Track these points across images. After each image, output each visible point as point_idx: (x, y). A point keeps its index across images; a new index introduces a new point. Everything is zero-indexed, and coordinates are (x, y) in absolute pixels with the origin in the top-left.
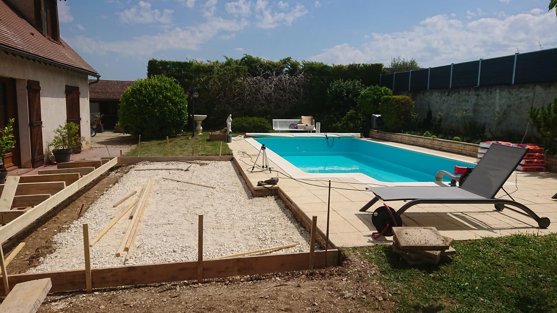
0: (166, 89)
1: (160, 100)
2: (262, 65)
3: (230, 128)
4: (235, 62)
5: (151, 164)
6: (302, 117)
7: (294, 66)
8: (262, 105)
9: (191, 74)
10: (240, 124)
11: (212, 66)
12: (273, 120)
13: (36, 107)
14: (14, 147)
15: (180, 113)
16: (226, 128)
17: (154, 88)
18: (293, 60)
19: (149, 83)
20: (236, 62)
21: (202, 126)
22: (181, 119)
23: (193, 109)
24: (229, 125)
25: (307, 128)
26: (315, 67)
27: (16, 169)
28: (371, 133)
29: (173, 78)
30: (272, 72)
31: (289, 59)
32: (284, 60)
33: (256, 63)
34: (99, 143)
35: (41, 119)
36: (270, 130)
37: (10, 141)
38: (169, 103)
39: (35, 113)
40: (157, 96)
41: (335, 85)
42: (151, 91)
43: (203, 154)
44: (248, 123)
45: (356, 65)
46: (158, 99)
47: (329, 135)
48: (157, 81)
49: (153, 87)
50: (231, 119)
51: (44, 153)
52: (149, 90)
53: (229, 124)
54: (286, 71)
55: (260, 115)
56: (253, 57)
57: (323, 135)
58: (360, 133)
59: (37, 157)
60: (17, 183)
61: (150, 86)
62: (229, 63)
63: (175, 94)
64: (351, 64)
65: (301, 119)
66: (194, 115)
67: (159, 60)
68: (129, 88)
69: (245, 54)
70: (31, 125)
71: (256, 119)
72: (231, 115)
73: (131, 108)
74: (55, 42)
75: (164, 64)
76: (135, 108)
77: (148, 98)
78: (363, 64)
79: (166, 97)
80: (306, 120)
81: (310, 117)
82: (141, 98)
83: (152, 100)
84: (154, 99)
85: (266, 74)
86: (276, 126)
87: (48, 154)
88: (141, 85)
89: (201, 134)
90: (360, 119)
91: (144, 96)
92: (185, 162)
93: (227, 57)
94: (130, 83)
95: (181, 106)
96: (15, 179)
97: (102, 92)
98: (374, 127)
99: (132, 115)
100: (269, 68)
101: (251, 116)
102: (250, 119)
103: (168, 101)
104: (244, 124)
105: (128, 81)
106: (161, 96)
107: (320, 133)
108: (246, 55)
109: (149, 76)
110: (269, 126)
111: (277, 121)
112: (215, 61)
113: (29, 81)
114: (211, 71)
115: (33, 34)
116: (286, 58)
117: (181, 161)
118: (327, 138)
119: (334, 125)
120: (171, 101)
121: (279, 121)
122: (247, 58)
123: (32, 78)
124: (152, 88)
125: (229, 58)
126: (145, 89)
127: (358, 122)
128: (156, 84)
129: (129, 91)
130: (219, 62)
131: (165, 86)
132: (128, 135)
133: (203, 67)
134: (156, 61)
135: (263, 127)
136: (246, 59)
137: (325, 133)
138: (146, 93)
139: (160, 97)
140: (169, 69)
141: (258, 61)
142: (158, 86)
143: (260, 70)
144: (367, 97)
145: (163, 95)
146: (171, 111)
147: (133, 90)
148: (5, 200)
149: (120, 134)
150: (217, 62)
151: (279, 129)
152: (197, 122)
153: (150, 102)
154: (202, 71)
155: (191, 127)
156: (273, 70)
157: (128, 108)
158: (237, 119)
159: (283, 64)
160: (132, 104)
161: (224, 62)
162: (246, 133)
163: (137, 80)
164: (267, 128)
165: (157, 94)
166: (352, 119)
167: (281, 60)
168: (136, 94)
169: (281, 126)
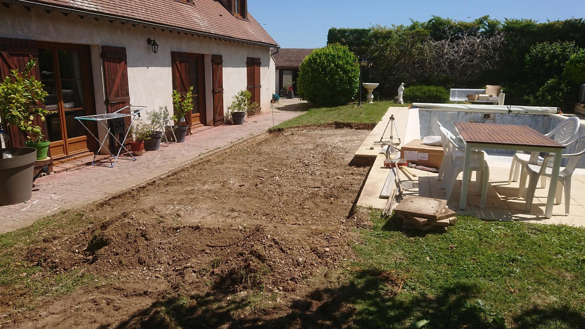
1: (331, 68)
2: (451, 27)
3: (402, 97)
7: (493, 26)
10: (413, 93)
12: (451, 89)
13: (218, 76)
16: (397, 97)
17: (328, 56)
18: (492, 18)
25: (491, 99)
27: (202, 126)
30: (463, 34)
31: (486, 18)
33: (445, 24)
35: (222, 87)
39: (218, 82)
47: (513, 108)
50: (403, 88)
51: (224, 115)
52: (323, 59)
53: (401, 93)
54: (482, 32)
56: (442, 19)
57: (506, 108)
58: (557, 108)
59: (218, 117)
61: (325, 55)
63: (347, 63)
64: (569, 19)
65: (486, 88)
66: (366, 83)
67: (338, 28)
69: (433, 16)
70: (213, 91)
71: (433, 88)
72: (403, 84)
74: (243, 18)
75: (343, 32)
77: (321, 66)
79: (337, 66)
80: (491, 90)
81: (497, 87)
82: (315, 66)
83: (324, 69)
84: (326, 67)
85: (455, 37)
86: (454, 96)
87: (228, 116)
88: (317, 54)
89: (372, 102)
91: (318, 65)
93: (413, 20)
95: (352, 75)
100: (460, 30)
101: (428, 85)
102: (426, 88)
103: (339, 70)
104: (418, 94)
107: (504, 105)
110: (445, 96)
111: (455, 91)
112: (400, 25)
113: (213, 55)
116: (483, 16)
118: (509, 111)
120: (343, 69)
121: (458, 91)
122: (435, 19)
123: (216, 52)
129: (307, 60)
130: (404, 26)
131: (338, 54)
134: (335, 29)
135: (439, 96)
136: (433, 21)
138: (319, 62)
139: (332, 65)
140: (348, 36)
141: (448, 22)
143: (449, 32)
145: (335, 63)
151: (456, 99)
152: (369, 91)
153: (322, 71)
154: (380, 37)
156: (465, 31)
158: (410, 88)
159: (478, 25)
161: (409, 26)
165: (329, 62)
167: (476, 20)
169: (459, 96)
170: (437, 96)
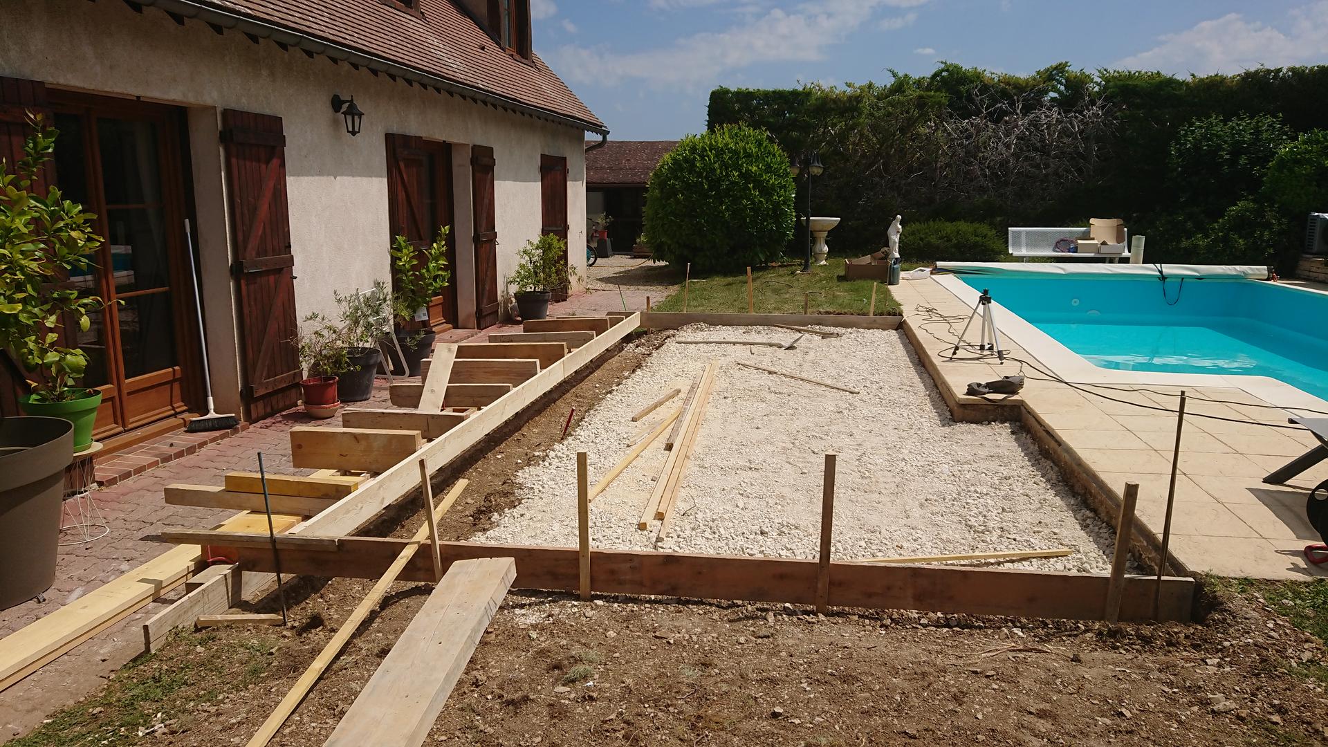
0: (748, 156)
1: (732, 183)
2: (985, 88)
3: (897, 250)
4: (914, 83)
5: (711, 329)
6: (1092, 221)
7: (1077, 86)
8: (982, 190)
9: (806, 118)
10: (921, 239)
11: (859, 97)
12: (1009, 228)
13: (486, 201)
14: (447, 284)
15: (778, 214)
16: (886, 249)
17: (722, 154)
18: (1074, 69)
19: (711, 144)
20: (919, 83)
21: (827, 243)
22: (779, 226)
23: (810, 202)
24: (895, 242)
25: (1104, 250)
26: (1136, 86)
27: (449, 329)
28: (1304, 265)
29: (764, 129)
30: (1012, 104)
31: (1061, 68)
32: (1047, 70)
33: (972, 82)
34: (601, 280)
35: (494, 228)
36: (1000, 254)
37: (440, 272)
38: (754, 188)
39: (485, 215)
40: (727, 173)
41: (1195, 132)
42: (715, 163)
43: (828, 310)
44: (941, 238)
45: (1269, 71)
46: (729, 180)
47: (1169, 269)
48: (727, 139)
49: (720, 152)
50: (900, 227)
51: (499, 298)
52: (710, 160)
53: (895, 238)
54: (1053, 99)
55: (973, 215)
56: (964, 69)
57: (1151, 269)
58: (1266, 267)
59: (486, 306)
60: (452, 359)
61: (713, 151)
62: (900, 86)
63: (769, 168)
64: (1252, 70)
65: (1089, 225)
66: (811, 218)
67: (733, 89)
68: (667, 157)
69: (942, 63)
70: (477, 239)
71: (963, 226)
72: (899, 217)
73: (669, 202)
74: (523, 60)
75: (745, 97)
76: (678, 202)
77: (706, 178)
78: (1292, 69)
79: (747, 176)
80: (1102, 230)
81: (1114, 222)
82: (693, 179)
83: (715, 183)
84: (719, 180)
85: (995, 110)
86: (1017, 244)
87: (508, 301)
88: (693, 149)
89: (823, 262)
90: (1268, 225)
91: (700, 175)
92: (788, 329)
93: (896, 71)
94: (668, 146)
95: (779, 197)
96: (450, 350)
97: (611, 168)
98: (1315, 248)
99: (673, 218)
100: (1004, 94)
101: (952, 220)
102: (949, 227)
103: (751, 186)
104: (933, 240)
105: (666, 142)
106: (736, 174)
107: (1143, 263)
108: (946, 63)
109: (711, 127)
110: (997, 245)
111: (1020, 232)
112: (865, 83)
113: (474, 147)
114: (856, 109)
115: (483, 48)
116: (1054, 64)
117: (778, 327)
118: (1163, 277)
119: (1185, 243)
120: (759, 184)
121: (1027, 232)
122: (947, 71)
123: (480, 140)
124: (716, 156)
125: (901, 74)
126: (702, 157)
127: (1262, 235)
128: (726, 145)
129: (668, 164)
130: (876, 85)
131: (745, 149)
132: (663, 263)
133: (836, 101)
134: (727, 92)
135: (982, 245)
136: (944, 74)
137: (1158, 265)
138: (703, 168)
139: (734, 175)
140: (756, 108)
141: (978, 76)
142: (730, 150)
143: (981, 100)
144: (1297, 162)
145: (740, 171)
146: (756, 209)
147: (675, 161)
148: (432, 391)
149: (644, 260)
150: (870, 86)
151: (1024, 252)
152: (817, 234)
153: (711, 189)
154: (833, 109)
155: (801, 248)
156: (1016, 98)
157: (664, 202)
158: (915, 226)
159: (1044, 83)
160: (673, 192)
161: (888, 86)
162: (937, 263)
163: (684, 138)
164: (993, 250)
165: (727, 168)
166: (1242, 225)
167: (1038, 73)
168: (682, 170)
169: (1030, 245)
170: (976, 245)
